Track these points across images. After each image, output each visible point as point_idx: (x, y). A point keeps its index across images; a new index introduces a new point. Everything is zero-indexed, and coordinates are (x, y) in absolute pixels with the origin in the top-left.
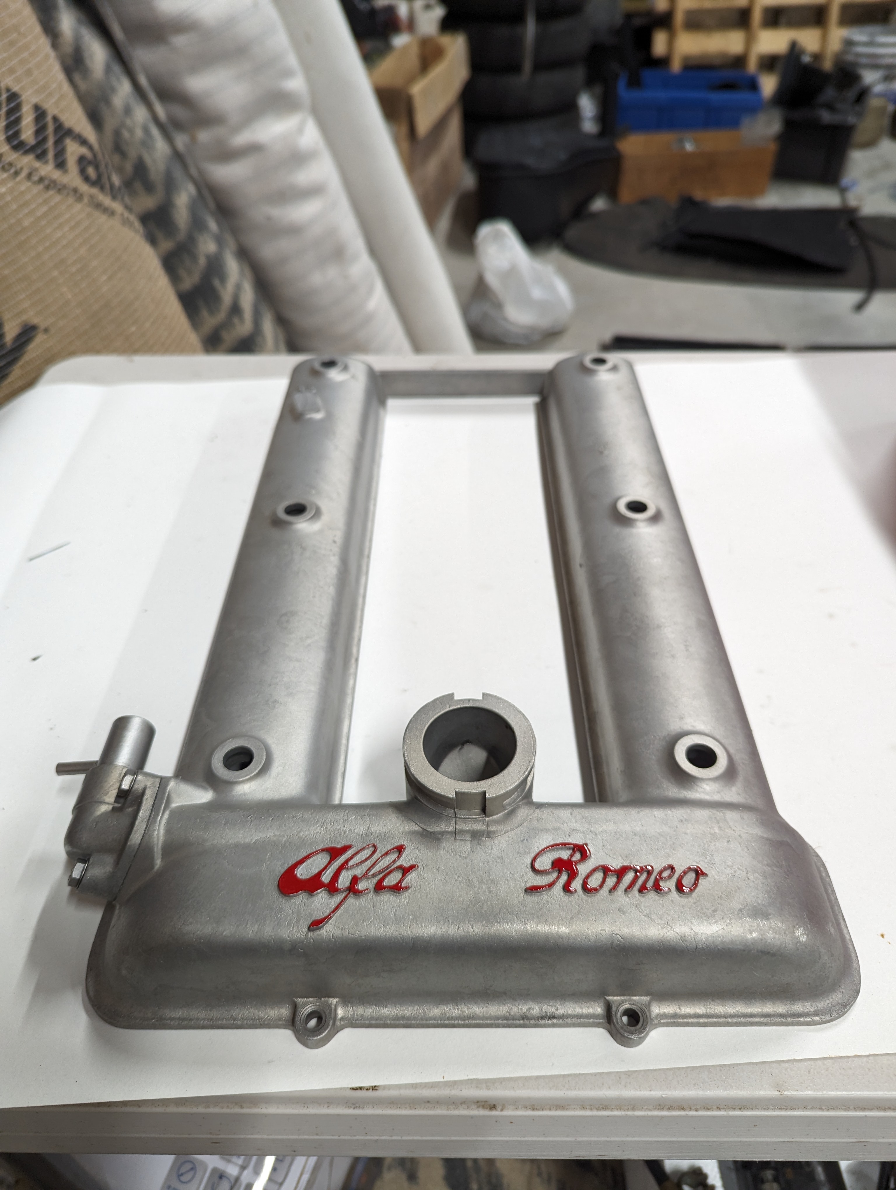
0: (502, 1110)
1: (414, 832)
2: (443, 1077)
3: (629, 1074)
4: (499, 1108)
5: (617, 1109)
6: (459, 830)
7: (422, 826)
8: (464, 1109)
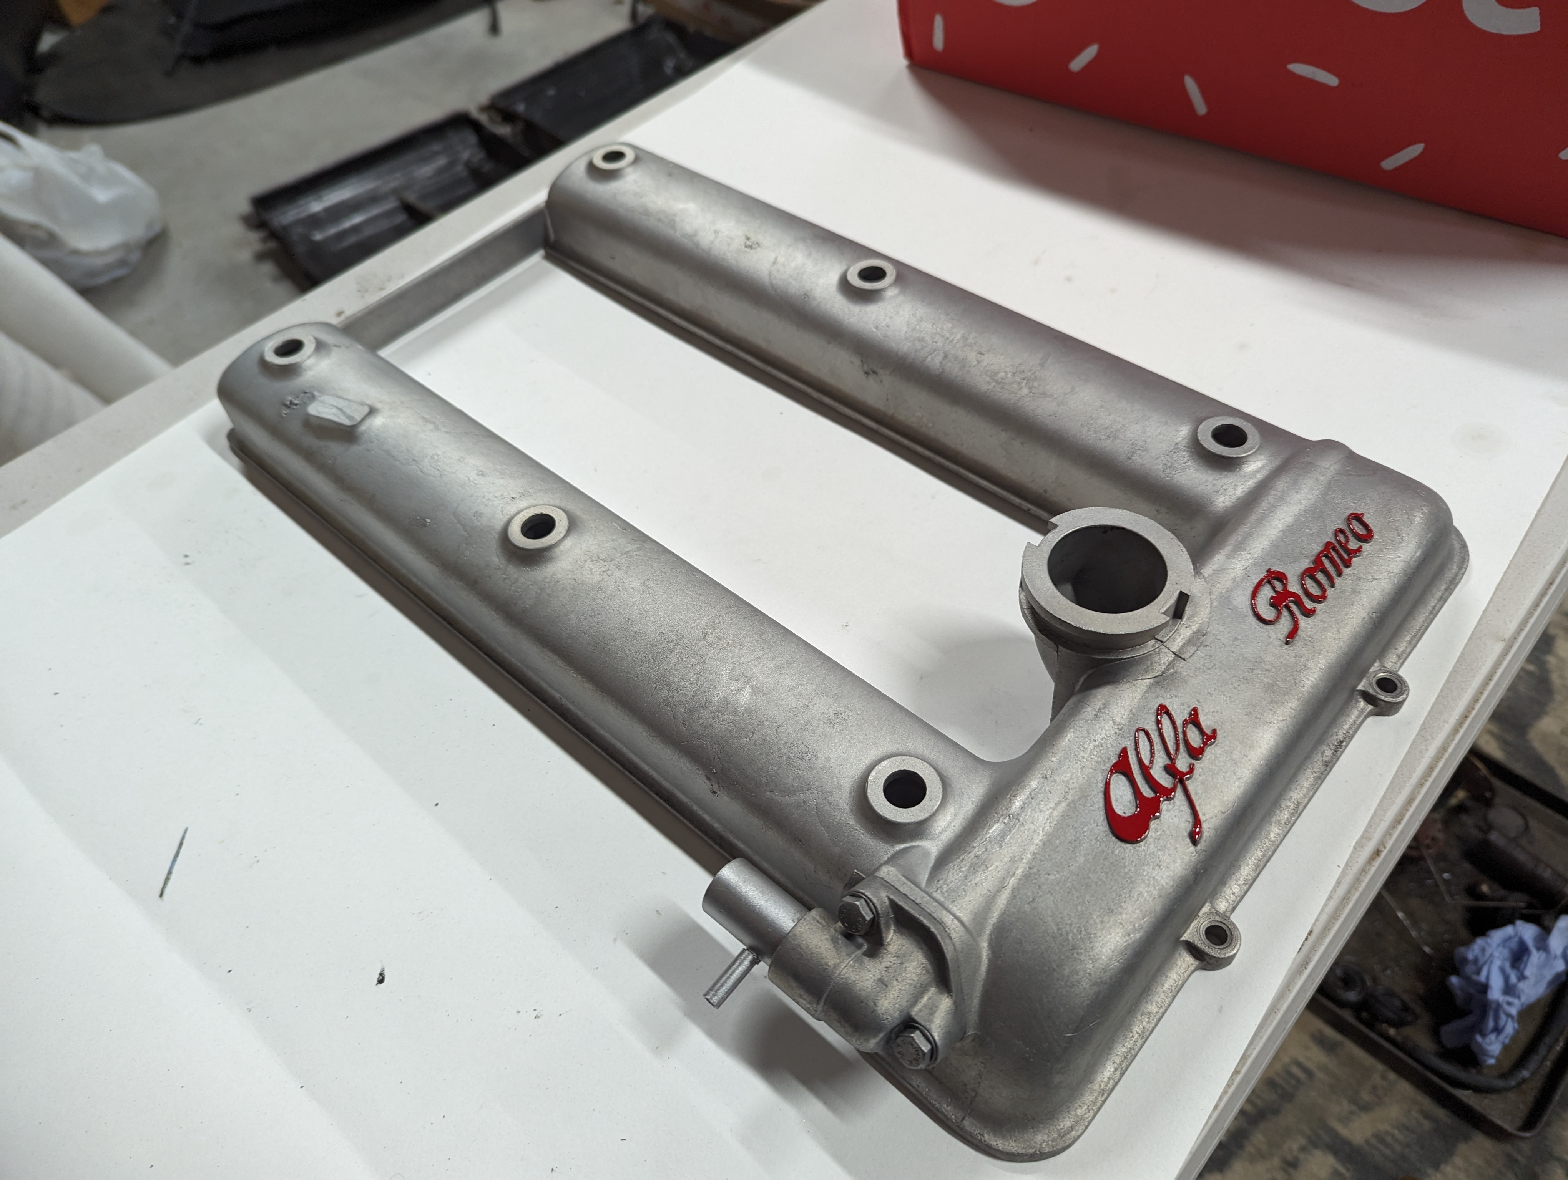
0: (1385, 847)
1: (1150, 688)
2: (1339, 867)
3: (1423, 728)
4: (1382, 849)
5: (1438, 762)
6: (1178, 651)
7: (1149, 677)
8: (1365, 876)
